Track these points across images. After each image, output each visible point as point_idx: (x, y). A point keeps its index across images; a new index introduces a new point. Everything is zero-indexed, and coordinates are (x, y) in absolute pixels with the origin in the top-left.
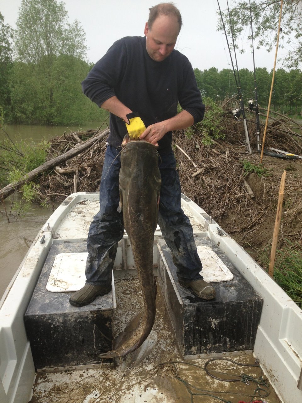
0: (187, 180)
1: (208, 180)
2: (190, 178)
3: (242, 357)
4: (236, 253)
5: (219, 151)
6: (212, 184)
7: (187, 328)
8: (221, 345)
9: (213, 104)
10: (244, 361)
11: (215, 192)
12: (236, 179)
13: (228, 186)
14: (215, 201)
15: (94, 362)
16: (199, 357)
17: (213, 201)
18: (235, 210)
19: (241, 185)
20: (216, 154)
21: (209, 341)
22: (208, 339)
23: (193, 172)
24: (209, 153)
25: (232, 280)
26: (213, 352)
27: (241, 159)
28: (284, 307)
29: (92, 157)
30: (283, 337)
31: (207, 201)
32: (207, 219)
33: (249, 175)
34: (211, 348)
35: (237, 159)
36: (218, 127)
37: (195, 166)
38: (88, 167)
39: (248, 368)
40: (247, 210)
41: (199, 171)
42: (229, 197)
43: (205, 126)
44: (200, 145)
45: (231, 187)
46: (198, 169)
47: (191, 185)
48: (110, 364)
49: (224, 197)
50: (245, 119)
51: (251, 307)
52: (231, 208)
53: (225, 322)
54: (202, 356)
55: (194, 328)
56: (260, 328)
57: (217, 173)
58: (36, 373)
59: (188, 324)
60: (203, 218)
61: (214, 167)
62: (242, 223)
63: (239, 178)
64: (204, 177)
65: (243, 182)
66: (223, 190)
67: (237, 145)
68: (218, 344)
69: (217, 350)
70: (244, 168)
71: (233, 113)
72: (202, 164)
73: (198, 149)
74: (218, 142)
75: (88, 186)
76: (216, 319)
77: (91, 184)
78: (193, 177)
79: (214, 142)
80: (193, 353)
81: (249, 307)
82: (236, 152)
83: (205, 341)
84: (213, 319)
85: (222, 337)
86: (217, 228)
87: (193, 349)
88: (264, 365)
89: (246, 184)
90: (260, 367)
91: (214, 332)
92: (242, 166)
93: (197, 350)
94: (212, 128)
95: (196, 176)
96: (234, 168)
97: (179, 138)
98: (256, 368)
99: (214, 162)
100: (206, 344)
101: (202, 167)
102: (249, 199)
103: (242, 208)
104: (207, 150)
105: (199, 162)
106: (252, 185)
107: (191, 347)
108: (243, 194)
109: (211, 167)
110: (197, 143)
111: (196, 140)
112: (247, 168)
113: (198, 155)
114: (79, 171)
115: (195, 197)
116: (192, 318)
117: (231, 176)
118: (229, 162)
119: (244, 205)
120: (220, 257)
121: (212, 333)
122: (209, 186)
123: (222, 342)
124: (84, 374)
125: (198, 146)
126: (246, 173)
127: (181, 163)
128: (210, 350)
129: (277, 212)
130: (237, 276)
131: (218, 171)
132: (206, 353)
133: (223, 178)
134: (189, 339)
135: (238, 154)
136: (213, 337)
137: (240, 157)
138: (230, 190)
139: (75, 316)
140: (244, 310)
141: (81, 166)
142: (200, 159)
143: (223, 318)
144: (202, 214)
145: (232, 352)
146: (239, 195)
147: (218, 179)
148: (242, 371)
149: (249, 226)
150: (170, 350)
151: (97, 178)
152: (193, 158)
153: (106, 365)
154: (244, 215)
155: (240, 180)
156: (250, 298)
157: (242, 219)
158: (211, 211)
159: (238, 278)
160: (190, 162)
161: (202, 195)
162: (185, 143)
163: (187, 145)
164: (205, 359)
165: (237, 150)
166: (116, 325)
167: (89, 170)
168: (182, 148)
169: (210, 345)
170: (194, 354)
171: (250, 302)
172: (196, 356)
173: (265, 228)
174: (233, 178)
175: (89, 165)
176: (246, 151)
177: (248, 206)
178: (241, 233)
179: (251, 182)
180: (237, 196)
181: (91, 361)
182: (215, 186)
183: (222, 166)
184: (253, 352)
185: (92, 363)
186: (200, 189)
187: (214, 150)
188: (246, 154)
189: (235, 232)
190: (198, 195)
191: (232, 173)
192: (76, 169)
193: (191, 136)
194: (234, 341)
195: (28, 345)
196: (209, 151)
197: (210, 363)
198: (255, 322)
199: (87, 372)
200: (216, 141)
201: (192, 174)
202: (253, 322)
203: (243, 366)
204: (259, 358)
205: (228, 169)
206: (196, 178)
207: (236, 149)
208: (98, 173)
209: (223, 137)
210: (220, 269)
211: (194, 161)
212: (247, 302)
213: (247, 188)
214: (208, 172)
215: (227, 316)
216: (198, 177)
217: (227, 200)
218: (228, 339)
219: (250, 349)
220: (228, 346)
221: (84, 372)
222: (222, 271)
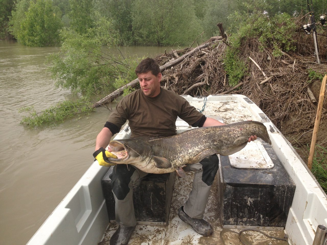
0: (256, 87)
1: (274, 87)
2: (259, 85)
3: (274, 232)
4: (280, 147)
5: (288, 62)
6: (277, 91)
7: (226, 202)
8: (255, 219)
9: (288, 20)
10: (275, 235)
11: (280, 98)
12: (300, 86)
13: (292, 92)
14: (279, 105)
15: (152, 220)
16: (236, 227)
17: (277, 105)
18: (297, 114)
19: (304, 91)
20: (285, 64)
21: (245, 216)
22: (244, 213)
23: (261, 80)
24: (280, 64)
25: (272, 168)
26: (248, 224)
27: (308, 68)
28: (309, 192)
29: (182, 69)
30: (307, 217)
31: (271, 105)
32: (263, 118)
33: (312, 83)
34: (247, 221)
35: (304, 68)
36: (289, 40)
37: (264, 75)
38: (176, 76)
39: (277, 241)
40: (307, 113)
41: (267, 79)
42: (292, 102)
43: (278, 40)
44: (271, 57)
45: (294, 93)
46: (266, 77)
47: (259, 92)
48: (164, 223)
49: (287, 102)
50: (315, 33)
51: (284, 191)
52: (293, 111)
53: (259, 202)
54: (239, 227)
55: (231, 203)
56: (291, 210)
57: (283, 81)
58: (109, 223)
59: (226, 199)
60: (261, 118)
61: (281, 75)
62: (302, 124)
63: (303, 85)
64: (271, 85)
65: (306, 88)
66: (287, 96)
67: (308, 56)
68: (252, 219)
69: (252, 224)
70: (309, 75)
71: (304, 28)
72: (271, 73)
73: (269, 61)
74: (289, 54)
75: (175, 92)
76: (251, 198)
77: (178, 90)
78: (261, 84)
79: (284, 53)
80: (230, 223)
81: (281, 191)
82: (304, 62)
83: (241, 215)
84: (248, 198)
85: (257, 214)
86: (270, 126)
87: (231, 220)
88: (291, 240)
89: (309, 91)
90: (287, 242)
91: (250, 208)
92: (308, 75)
93: (235, 221)
94: (283, 42)
95: (264, 84)
96: (300, 75)
97: (253, 51)
98: (284, 242)
99: (282, 71)
100: (242, 217)
101: (270, 76)
102: (310, 104)
103: (304, 111)
104: (277, 61)
105: (269, 71)
106: (315, 91)
107: (229, 218)
108: (305, 100)
109: (278, 75)
110: (269, 55)
111: (268, 53)
112: (312, 76)
113: (268, 65)
114: (170, 80)
115: (261, 101)
116: (230, 195)
117: (296, 83)
118: (295, 71)
119: (306, 109)
120: (267, 150)
121: (248, 209)
122: (275, 92)
123: (256, 218)
124: (143, 228)
125: (269, 58)
126: (310, 81)
127: (253, 73)
128: (246, 223)
129: (317, 112)
130: (277, 165)
131: (284, 79)
132: (242, 225)
133: (288, 85)
134: (228, 211)
135: (306, 64)
136: (249, 212)
137: (307, 67)
138: (294, 95)
139: (137, 184)
140: (277, 193)
141: (171, 76)
142: (270, 69)
143: (258, 197)
144: (260, 114)
145: (265, 227)
146: (301, 100)
147: (284, 86)
148: (270, 243)
149: (307, 127)
150: (213, 219)
151: (183, 86)
152: (263, 68)
153: (160, 224)
154: (304, 117)
155: (304, 87)
156: (283, 183)
157: (302, 121)
158: (275, 113)
159: (278, 167)
160: (261, 72)
161: (267, 100)
162: (257, 56)
163: (259, 57)
164: (241, 229)
165: (305, 61)
166: (175, 196)
167: (177, 79)
168: (255, 60)
169: (246, 218)
170: (232, 224)
171: (283, 187)
172: (233, 226)
173: (322, 129)
174: (297, 85)
175: (177, 75)
176: (315, 61)
177: (309, 110)
178: (299, 133)
179: (314, 89)
180: (300, 101)
181: (150, 220)
182: (280, 92)
183: (288, 75)
184: (284, 229)
185: (150, 221)
186: (266, 95)
187: (284, 61)
188: (313, 64)
189: (294, 132)
190: (264, 99)
191: (296, 80)
192: (167, 78)
193: (264, 49)
194: (267, 218)
195: (104, 201)
196: (279, 62)
197: (244, 233)
198: (288, 204)
199: (146, 227)
200: (287, 53)
201: (260, 82)
202: (285, 204)
203: (273, 239)
204: (288, 234)
205: (293, 78)
206: (264, 86)
207: (305, 59)
208: (184, 81)
209: (294, 50)
210: (264, 159)
211: (264, 71)
212: (280, 187)
213: (310, 94)
214: (275, 80)
215: (261, 197)
216: (266, 84)
217: (290, 104)
218: (261, 216)
219: (282, 227)
220: (261, 221)
221: (144, 227)
222: (265, 160)
